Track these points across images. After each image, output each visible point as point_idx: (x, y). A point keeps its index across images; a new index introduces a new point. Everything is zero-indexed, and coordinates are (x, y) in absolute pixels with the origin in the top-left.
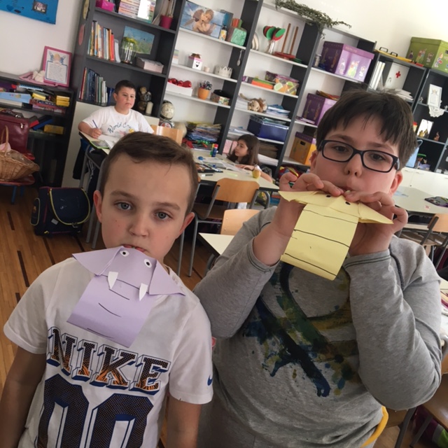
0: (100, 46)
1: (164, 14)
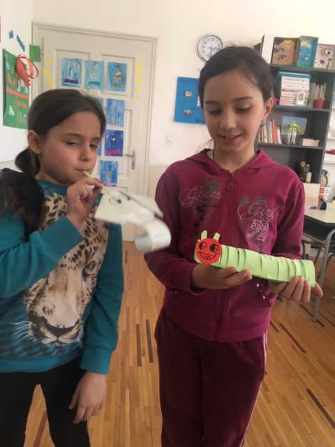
0: (265, 134)
1: (316, 99)
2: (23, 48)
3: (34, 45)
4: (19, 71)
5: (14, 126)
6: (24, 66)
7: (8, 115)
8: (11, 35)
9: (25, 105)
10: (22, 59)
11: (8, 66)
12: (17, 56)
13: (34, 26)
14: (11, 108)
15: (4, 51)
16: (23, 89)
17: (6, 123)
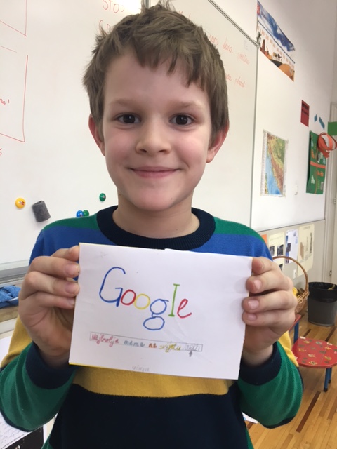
2: (323, 126)
3: (332, 121)
4: (320, 146)
5: (314, 193)
6: (324, 140)
7: (311, 184)
8: (316, 119)
9: (322, 173)
10: (322, 136)
11: (312, 144)
12: (319, 134)
13: (333, 106)
14: (312, 178)
15: (311, 133)
16: (322, 160)
17: (308, 191)
